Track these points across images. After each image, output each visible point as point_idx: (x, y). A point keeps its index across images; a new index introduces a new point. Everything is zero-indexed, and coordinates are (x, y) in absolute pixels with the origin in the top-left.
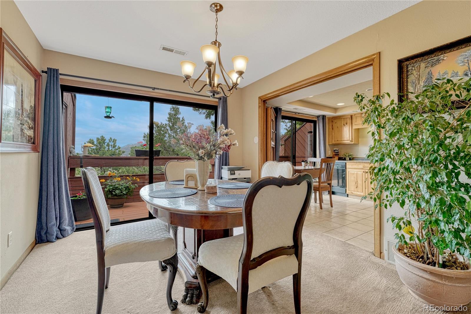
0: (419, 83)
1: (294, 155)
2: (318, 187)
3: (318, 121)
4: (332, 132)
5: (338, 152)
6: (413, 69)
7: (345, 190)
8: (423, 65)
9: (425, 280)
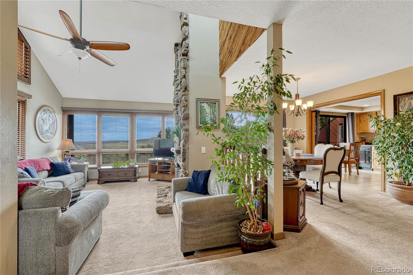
0: (405, 107)
1: (328, 140)
2: (348, 161)
3: (348, 116)
4: (360, 124)
5: (365, 139)
6: (402, 100)
7: (370, 166)
8: (407, 99)
9: (399, 191)
